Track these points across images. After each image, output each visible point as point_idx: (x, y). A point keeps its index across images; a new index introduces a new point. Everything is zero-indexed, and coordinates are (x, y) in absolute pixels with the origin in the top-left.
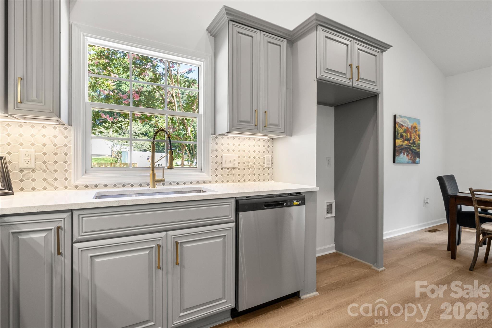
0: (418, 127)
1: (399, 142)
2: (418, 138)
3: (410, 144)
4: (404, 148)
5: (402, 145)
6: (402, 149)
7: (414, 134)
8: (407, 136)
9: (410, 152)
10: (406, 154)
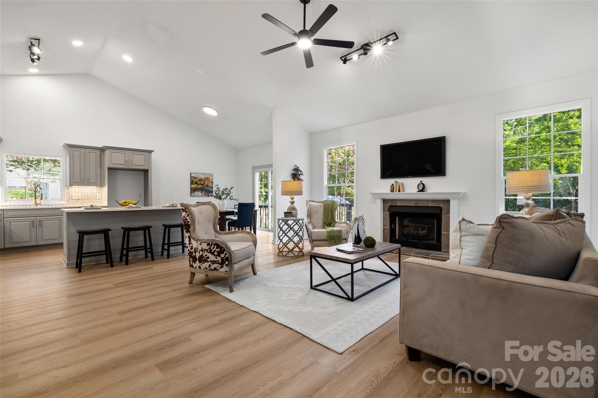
0: (211, 178)
1: (194, 186)
2: (211, 183)
3: (204, 187)
4: (198, 189)
5: (197, 187)
6: (197, 189)
7: (207, 181)
8: (201, 183)
9: (204, 191)
10: (200, 192)
